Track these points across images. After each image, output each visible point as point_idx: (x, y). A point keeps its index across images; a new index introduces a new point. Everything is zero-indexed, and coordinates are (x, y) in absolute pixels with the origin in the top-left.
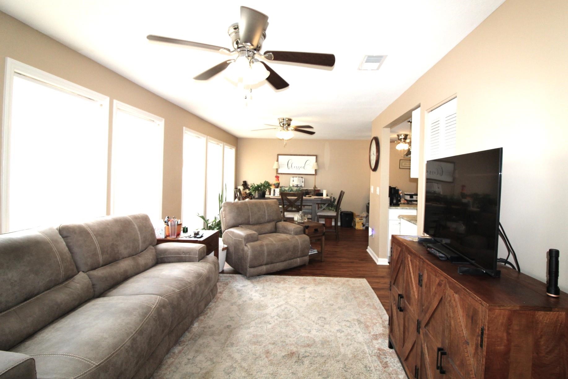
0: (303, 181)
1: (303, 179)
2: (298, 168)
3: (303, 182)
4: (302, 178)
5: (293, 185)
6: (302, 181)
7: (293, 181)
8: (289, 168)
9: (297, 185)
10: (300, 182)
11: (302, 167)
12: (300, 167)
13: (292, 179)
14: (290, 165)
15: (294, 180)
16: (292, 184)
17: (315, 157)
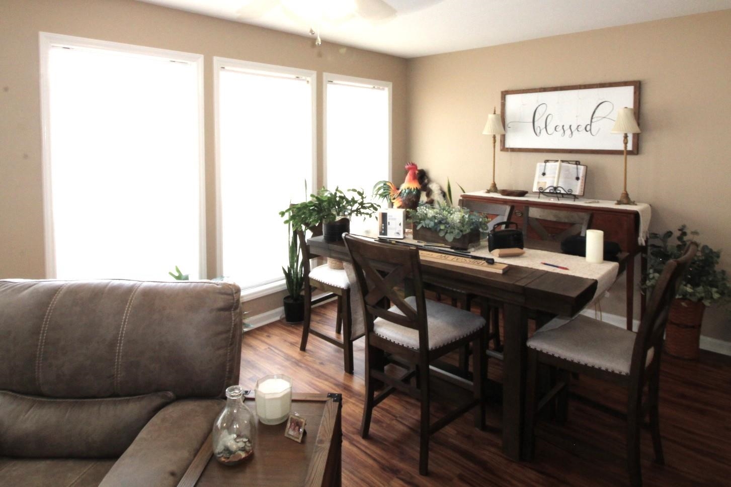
0: (581, 175)
1: (582, 169)
2: (568, 132)
3: (578, 179)
4: (577, 163)
5: (541, 188)
6: (575, 176)
7: (544, 174)
8: (538, 132)
9: (555, 188)
10: (567, 177)
11: (582, 128)
12: (573, 128)
13: (540, 167)
14: (540, 123)
15: (547, 172)
16: (538, 183)
17: (630, 90)
